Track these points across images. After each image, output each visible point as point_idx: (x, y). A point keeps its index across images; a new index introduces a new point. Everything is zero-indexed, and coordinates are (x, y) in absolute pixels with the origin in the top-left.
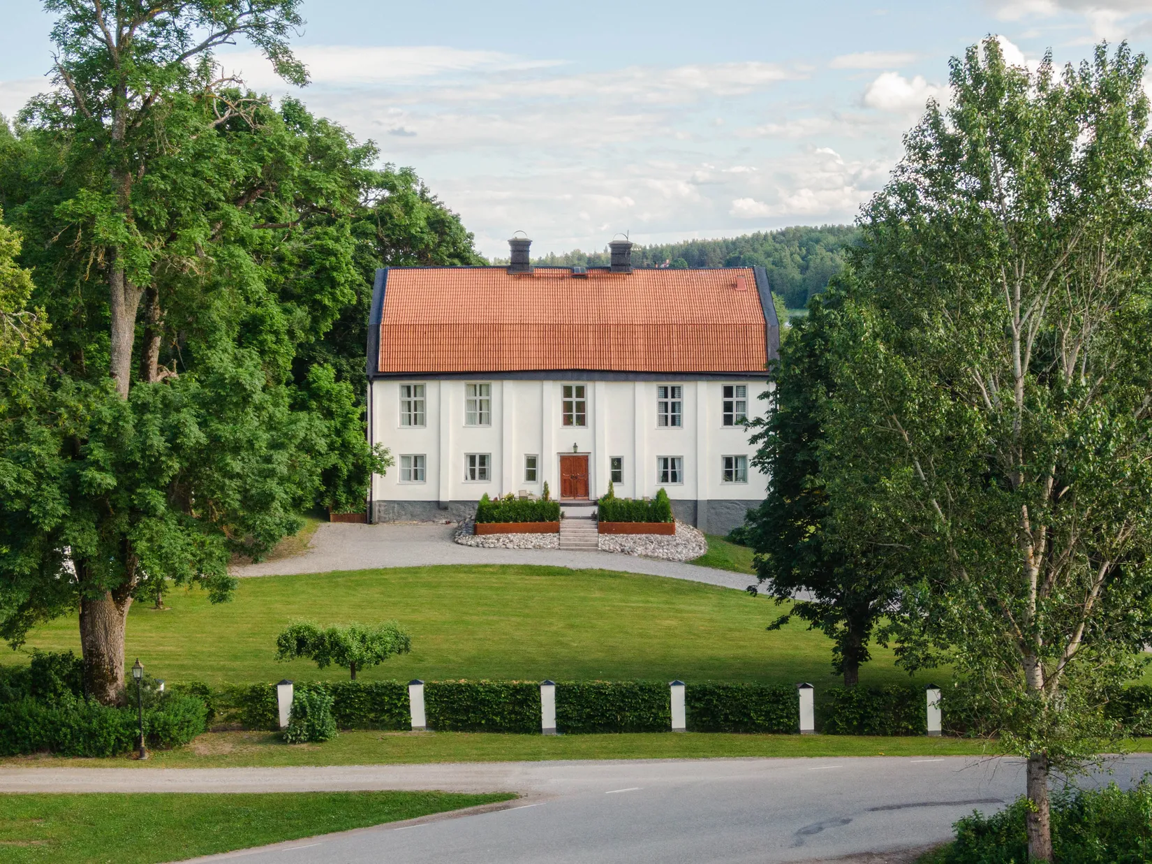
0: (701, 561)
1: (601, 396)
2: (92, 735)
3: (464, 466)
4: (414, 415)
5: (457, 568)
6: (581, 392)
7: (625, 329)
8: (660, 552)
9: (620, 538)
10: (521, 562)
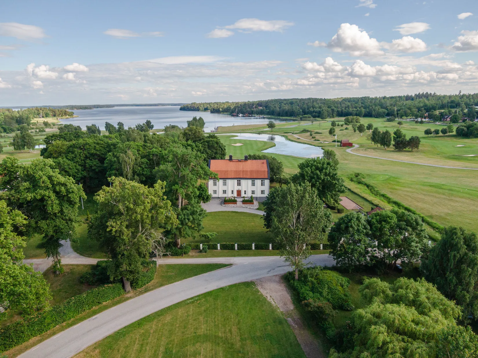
0: (258, 209)
1: (243, 182)
2: (177, 253)
3: (222, 192)
4: (215, 184)
5: (222, 212)
6: (240, 181)
7: (247, 171)
8: (252, 208)
9: (246, 205)
10: (231, 210)
